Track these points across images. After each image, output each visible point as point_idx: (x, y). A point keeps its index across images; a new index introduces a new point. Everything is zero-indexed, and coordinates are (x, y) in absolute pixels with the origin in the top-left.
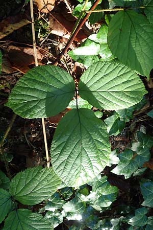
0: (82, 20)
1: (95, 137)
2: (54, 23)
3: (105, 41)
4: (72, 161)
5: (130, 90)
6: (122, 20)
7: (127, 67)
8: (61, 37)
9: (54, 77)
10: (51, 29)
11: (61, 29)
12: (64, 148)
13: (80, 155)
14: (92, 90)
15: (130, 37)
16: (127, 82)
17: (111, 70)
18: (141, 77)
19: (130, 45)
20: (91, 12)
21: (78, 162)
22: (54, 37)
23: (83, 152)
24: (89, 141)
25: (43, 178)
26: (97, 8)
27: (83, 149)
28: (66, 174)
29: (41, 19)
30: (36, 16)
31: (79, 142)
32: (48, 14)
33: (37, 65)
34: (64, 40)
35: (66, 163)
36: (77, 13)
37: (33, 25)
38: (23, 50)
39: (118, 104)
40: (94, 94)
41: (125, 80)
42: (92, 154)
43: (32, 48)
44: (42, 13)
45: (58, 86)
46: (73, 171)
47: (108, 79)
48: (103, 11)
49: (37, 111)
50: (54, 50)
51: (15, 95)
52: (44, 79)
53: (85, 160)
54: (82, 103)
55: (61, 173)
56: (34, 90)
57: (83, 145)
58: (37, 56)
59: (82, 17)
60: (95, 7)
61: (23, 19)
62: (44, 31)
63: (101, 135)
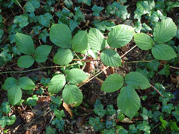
0: (84, 61)
1: (113, 35)
2: (91, 69)
3: (86, 50)
4: (125, 37)
5: (94, 34)
6: (77, 50)
7: (88, 39)
8: (94, 65)
9: (104, 58)
10: (94, 69)
11: (91, 66)
12: (122, 42)
13: (122, 36)
14: (101, 45)
15: (79, 44)
16: (92, 36)
17: (92, 44)
18: (88, 33)
19: (82, 43)
20: (80, 60)
21: (124, 35)
22: (96, 67)
23: (120, 35)
24: (115, 36)
25: (139, 41)
26: (78, 59)
27: (119, 36)
28: (130, 36)
29: (93, 74)
30: (93, 77)
31: (118, 38)
32: (90, 73)
33: (109, 67)
34: (94, 63)
35: (126, 38)
36: (83, 64)
37: (96, 76)
38: (106, 74)
39: (100, 34)
40: (102, 44)
41: (92, 38)
42: (119, 32)
43: (103, 72)
44: (91, 75)
45: (106, 56)
46: (128, 34)
47: (95, 43)
48: (78, 56)
49: (117, 57)
50: (99, 65)
51: (116, 65)
52: (106, 60)
53: (122, 33)
54: (107, 46)
55: (131, 38)
56: (111, 61)
57: (118, 37)
58: (105, 68)
59: (84, 62)
60: (78, 60)
61: (96, 80)
62: (96, 71)
63: (112, 33)
